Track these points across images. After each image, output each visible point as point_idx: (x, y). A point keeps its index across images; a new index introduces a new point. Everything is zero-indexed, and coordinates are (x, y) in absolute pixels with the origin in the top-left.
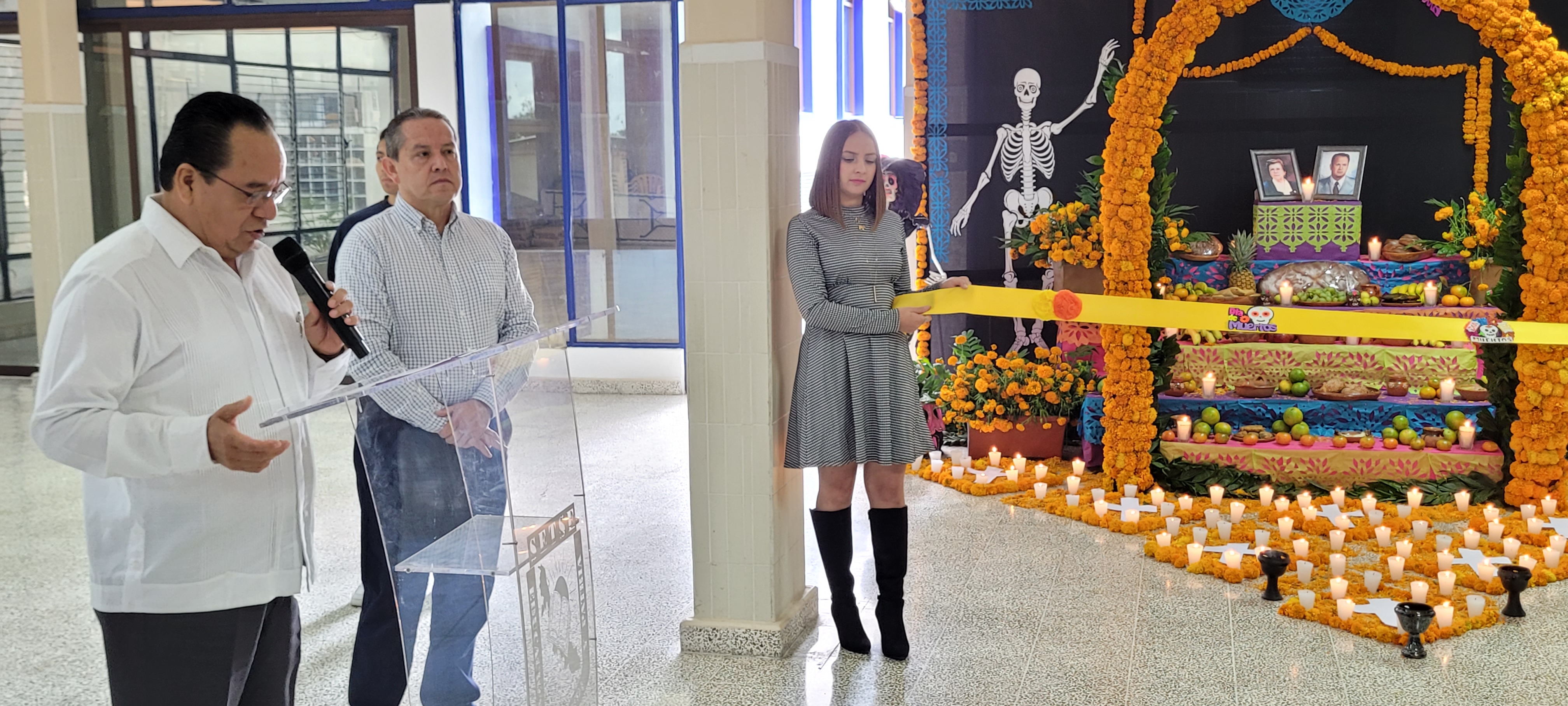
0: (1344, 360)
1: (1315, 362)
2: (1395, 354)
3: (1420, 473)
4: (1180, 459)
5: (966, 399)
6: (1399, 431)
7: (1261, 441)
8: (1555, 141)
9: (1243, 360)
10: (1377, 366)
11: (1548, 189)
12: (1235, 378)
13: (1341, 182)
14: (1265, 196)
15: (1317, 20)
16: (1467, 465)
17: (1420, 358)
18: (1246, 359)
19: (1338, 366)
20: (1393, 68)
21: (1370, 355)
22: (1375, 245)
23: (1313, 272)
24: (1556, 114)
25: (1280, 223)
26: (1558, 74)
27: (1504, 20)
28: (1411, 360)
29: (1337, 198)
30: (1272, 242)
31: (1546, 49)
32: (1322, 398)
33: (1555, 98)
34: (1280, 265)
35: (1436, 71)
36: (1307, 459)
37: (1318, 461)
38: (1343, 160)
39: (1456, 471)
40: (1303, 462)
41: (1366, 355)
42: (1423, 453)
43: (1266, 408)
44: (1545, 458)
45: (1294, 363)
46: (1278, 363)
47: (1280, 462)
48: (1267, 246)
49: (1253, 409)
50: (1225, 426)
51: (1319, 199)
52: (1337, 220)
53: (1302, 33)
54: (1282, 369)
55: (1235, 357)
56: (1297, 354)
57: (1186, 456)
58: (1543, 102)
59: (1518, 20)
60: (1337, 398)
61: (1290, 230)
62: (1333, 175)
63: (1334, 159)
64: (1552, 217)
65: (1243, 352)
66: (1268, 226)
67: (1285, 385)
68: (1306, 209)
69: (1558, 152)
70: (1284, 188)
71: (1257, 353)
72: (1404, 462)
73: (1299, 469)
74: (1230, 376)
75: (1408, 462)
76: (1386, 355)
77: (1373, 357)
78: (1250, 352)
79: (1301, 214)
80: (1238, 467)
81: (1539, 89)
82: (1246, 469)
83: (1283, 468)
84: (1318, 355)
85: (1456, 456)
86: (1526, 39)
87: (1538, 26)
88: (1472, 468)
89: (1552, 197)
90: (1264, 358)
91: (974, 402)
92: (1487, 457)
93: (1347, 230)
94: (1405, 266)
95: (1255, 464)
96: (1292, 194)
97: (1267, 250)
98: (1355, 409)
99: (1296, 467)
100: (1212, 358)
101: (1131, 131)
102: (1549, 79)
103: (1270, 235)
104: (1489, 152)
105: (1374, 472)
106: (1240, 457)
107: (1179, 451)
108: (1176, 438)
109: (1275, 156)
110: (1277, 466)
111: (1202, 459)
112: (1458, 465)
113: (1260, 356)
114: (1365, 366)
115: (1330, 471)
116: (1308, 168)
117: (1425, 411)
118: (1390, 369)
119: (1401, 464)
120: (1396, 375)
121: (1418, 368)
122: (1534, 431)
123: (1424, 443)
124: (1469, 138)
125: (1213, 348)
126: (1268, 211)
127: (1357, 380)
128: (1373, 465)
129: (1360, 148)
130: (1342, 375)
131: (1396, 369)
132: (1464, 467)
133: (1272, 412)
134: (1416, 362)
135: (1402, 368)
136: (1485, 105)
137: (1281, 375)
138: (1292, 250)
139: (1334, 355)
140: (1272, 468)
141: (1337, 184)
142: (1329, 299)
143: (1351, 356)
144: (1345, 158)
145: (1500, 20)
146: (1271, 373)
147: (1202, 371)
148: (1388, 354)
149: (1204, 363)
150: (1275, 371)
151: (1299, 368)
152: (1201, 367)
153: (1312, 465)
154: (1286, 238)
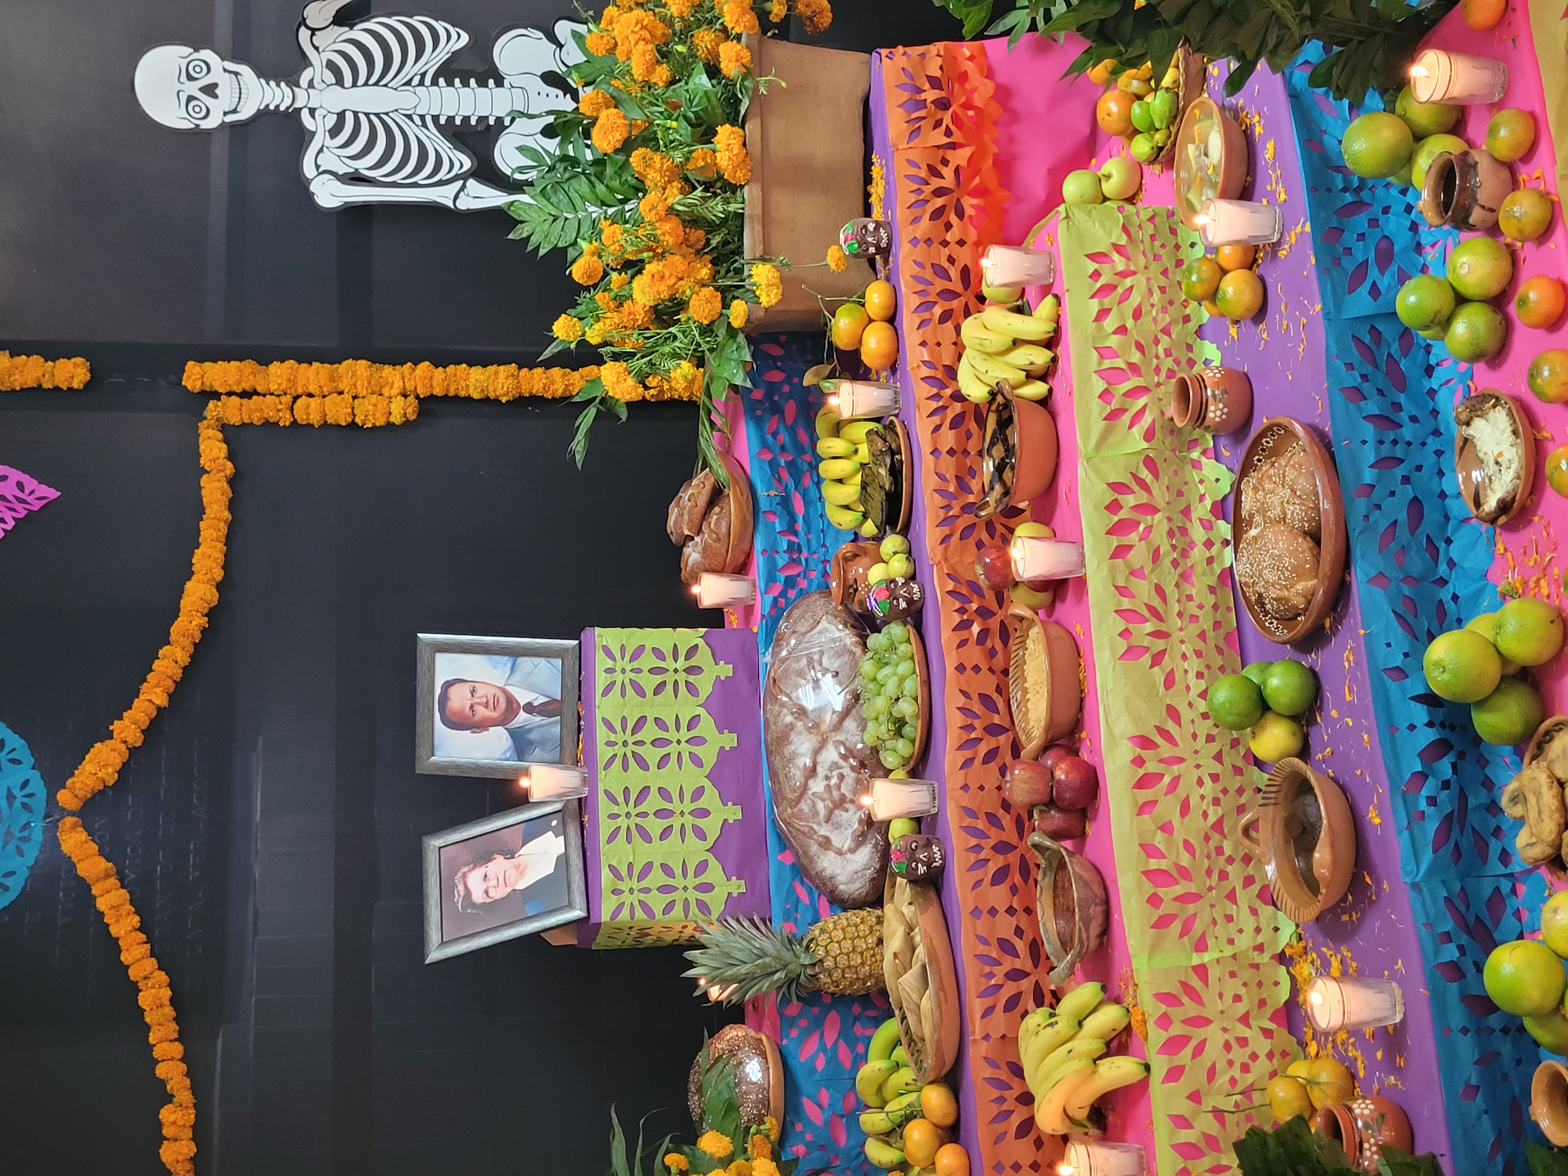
1: (1157, 663)
2: (1098, 425)
10: (1145, 474)
14: (570, 906)
15: (41, 804)
17: (1104, 353)
18: (1179, 889)
19: (1160, 591)
21: (1111, 496)
22: (708, 592)
23: (802, 745)
25: (655, 853)
28: (1111, 376)
29: (575, 701)
30: (714, 872)
41: (1114, 507)
45: (1171, 726)
46: (1176, 781)
48: (728, 887)
51: (577, 746)
52: (640, 693)
53: (75, 842)
55: (1176, 927)
60: (1337, 540)
61: (676, 821)
62: (504, 722)
65: (1154, 901)
68: (610, 780)
70: (544, 853)
71: (1149, 850)
74: (1245, 942)
76: (1105, 453)
77: (1119, 487)
79: (626, 792)
84: (1132, 653)
90: (1166, 828)
96: (563, 830)
97: (735, 887)
100: (1190, 1009)
103: (691, 881)
109: (447, 893)
113: (1159, 840)
114: (1149, 509)
118: (1149, 436)
121: (1136, 357)
126: (616, 892)
127: (1198, 534)
130: (1185, 577)
131: (1147, 419)
134: (1119, 363)
135: (1141, 402)
136: (313, 376)
137: (1216, 768)
138: (731, 811)
139: (1126, 604)
141: (530, 708)
143: (1120, 552)
146: (1216, 802)
147: (1243, 1042)
148: (1099, 446)
149: (1214, 1036)
150: (1209, 789)
151: (1186, 714)
152: (1227, 1047)
154: (700, 833)
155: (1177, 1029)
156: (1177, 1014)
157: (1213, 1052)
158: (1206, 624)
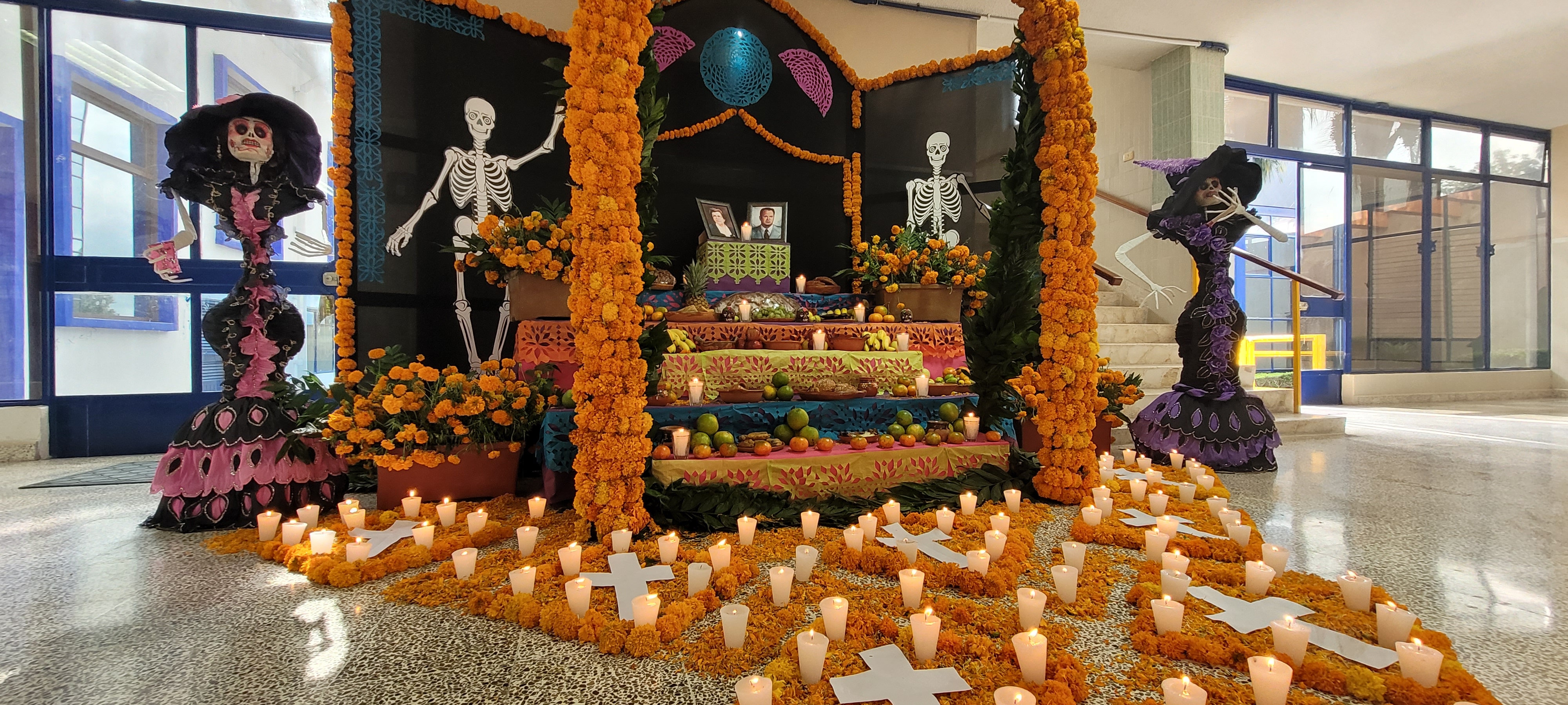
0: (816, 364)
1: (790, 367)
2: (859, 358)
4: (681, 480)
6: (906, 427)
7: (774, 450)
9: (721, 368)
10: (845, 370)
12: (714, 387)
13: (770, 229)
14: (712, 236)
17: (880, 361)
18: (724, 367)
19: (811, 371)
20: (797, 151)
21: (838, 359)
22: (801, 281)
23: (758, 300)
25: (727, 258)
28: (873, 362)
30: (721, 275)
32: (815, 398)
35: (825, 158)
36: (828, 467)
37: (841, 468)
38: (769, 213)
40: (824, 470)
43: (760, 414)
44: (1080, 442)
45: (771, 369)
46: (756, 369)
47: (800, 473)
48: (716, 278)
49: (749, 415)
50: (727, 436)
52: (771, 257)
53: (730, 112)
54: (763, 375)
55: (714, 365)
56: (773, 359)
57: (684, 475)
61: (735, 265)
62: (763, 224)
63: (762, 211)
65: (721, 359)
66: (716, 260)
67: (769, 390)
68: (748, 247)
70: (725, 231)
71: (735, 359)
72: (925, 460)
73: (821, 480)
75: (929, 460)
76: (851, 359)
77: (841, 362)
79: (744, 251)
80: (751, 485)
82: (761, 486)
84: (793, 360)
85: (966, 448)
90: (742, 365)
91: (385, 431)
93: (780, 266)
94: (826, 297)
95: (770, 479)
96: (732, 236)
97: (716, 281)
98: (851, 408)
99: (817, 478)
100: (690, 366)
103: (718, 268)
104: (862, 223)
105: (896, 475)
106: (754, 472)
107: (679, 471)
108: (673, 455)
109: (716, 206)
110: (795, 479)
111: (708, 479)
112: (973, 459)
113: (738, 362)
114: (835, 370)
115: (853, 479)
116: (742, 218)
119: (922, 463)
121: (879, 370)
124: (848, 211)
125: (689, 356)
126: (714, 247)
128: (895, 467)
129: (782, 205)
131: (861, 372)
132: (976, 461)
133: (769, 416)
134: (877, 365)
135: (866, 371)
136: (857, 187)
137: (759, 381)
138: (737, 282)
139: (807, 360)
140: (789, 482)
141: (767, 231)
142: (783, 315)
144: (772, 212)
146: (749, 380)
147: (680, 381)
148: (853, 357)
149: (682, 373)
152: (679, 376)
153: (835, 474)
154: (732, 271)
155: (684, 361)
156: (689, 362)
157: (677, 372)
158: (801, 384)
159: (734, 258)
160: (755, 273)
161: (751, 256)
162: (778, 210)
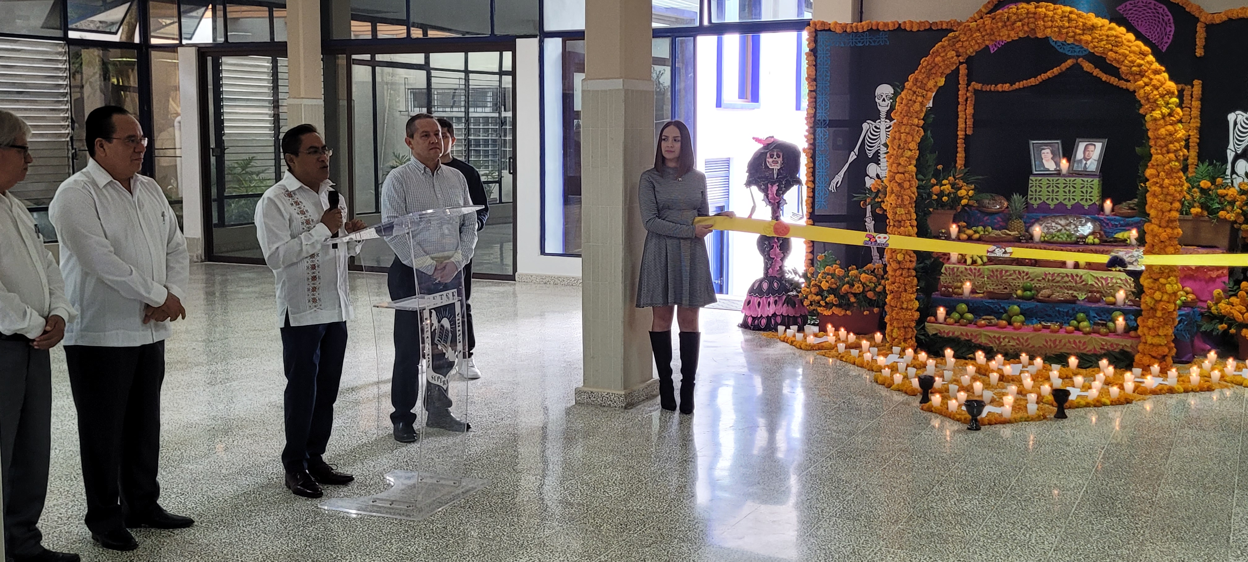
0: (1063, 277)
1: (1043, 279)
2: (1095, 275)
3: (1087, 349)
4: (936, 334)
5: (817, 294)
6: (1079, 322)
7: (990, 325)
8: (1164, 138)
9: (997, 276)
10: (1084, 283)
11: (1159, 169)
12: (992, 288)
13: (1088, 162)
14: (1036, 171)
15: (1081, 54)
16: (1117, 345)
17: (1112, 279)
18: (999, 276)
19: (1058, 282)
21: (1079, 275)
22: (1108, 205)
23: (1063, 222)
24: (1165, 121)
25: (1044, 189)
26: (1167, 96)
27: (1132, 62)
28: (1106, 279)
29: (1085, 174)
30: (1039, 202)
31: (1159, 81)
32: (1039, 301)
33: (1164, 111)
34: (1043, 217)
36: (1016, 337)
37: (1023, 339)
38: (1091, 148)
39: (1111, 349)
40: (1013, 339)
41: (1077, 276)
42: (1090, 336)
43: (1000, 305)
44: (1156, 340)
45: (1030, 279)
46: (1019, 278)
47: (999, 338)
48: (1035, 204)
49: (992, 306)
50: (970, 316)
51: (1073, 173)
52: (1082, 188)
53: (1070, 62)
54: (1021, 283)
55: (992, 274)
56: (1033, 273)
57: (940, 332)
58: (1157, 114)
59: (1142, 62)
60: (1047, 301)
61: (1051, 194)
62: (1084, 158)
63: (1086, 148)
64: (1161, 186)
65: (997, 271)
66: (1036, 191)
67: (1019, 292)
68: (1061, 180)
69: (1166, 146)
70: (1050, 165)
71: (1007, 271)
72: (1077, 341)
73: (1010, 344)
74: (988, 286)
75: (1080, 342)
76: (1090, 276)
77: (1081, 276)
78: (1002, 271)
79: (1059, 184)
80: (973, 341)
81: (1155, 106)
82: (978, 342)
83: (1001, 342)
84: (1046, 275)
85: (1111, 339)
86: (1146, 74)
87: (1156, 66)
88: (1121, 347)
89: (1162, 174)
90: (1010, 275)
91: (822, 296)
92: (1130, 340)
93: (1088, 195)
94: (1127, 219)
95: (983, 339)
96: (1055, 170)
97: (1035, 206)
98: (1056, 308)
99: (1009, 342)
100: (977, 274)
101: (903, 127)
102: (1160, 99)
103: (1037, 197)
105: (1058, 347)
106: (974, 334)
107: (937, 330)
108: (936, 321)
109: (1046, 144)
110: (997, 342)
111: (951, 335)
112: (1112, 345)
113: (1008, 274)
114: (1076, 283)
116: (1069, 153)
117: (1102, 311)
118: (1092, 285)
119: (1075, 342)
120: (1095, 289)
121: (1110, 285)
122: (1150, 322)
123: (1091, 330)
125: (978, 268)
126: (1036, 180)
127: (1070, 292)
128: (1057, 343)
129: (1101, 140)
130: (1061, 288)
132: (1115, 346)
133: (1004, 308)
134: (1109, 281)
135: (1100, 285)
138: (1052, 207)
139: (1056, 274)
141: (1086, 164)
142: (1064, 239)
143: (1067, 276)
144: (1093, 147)
145: (1130, 62)
146: (1015, 285)
150: (1017, 284)
151: (1032, 282)
153: (1019, 341)
154: (1047, 199)
156: (976, 271)
157: (969, 277)
159: (1050, 189)
160: (1067, 200)
161: (1064, 188)
162: (1099, 145)
